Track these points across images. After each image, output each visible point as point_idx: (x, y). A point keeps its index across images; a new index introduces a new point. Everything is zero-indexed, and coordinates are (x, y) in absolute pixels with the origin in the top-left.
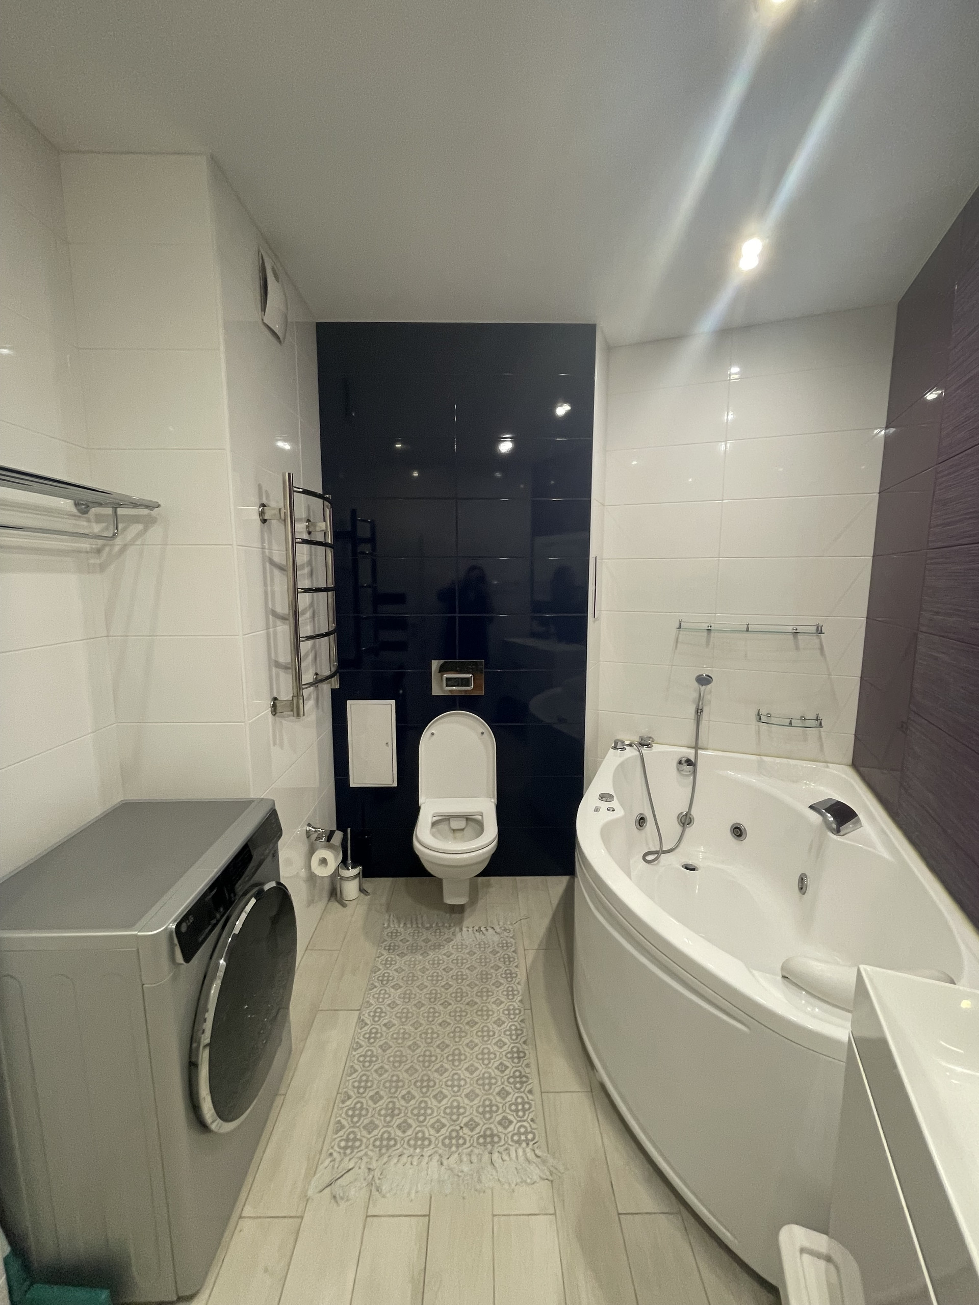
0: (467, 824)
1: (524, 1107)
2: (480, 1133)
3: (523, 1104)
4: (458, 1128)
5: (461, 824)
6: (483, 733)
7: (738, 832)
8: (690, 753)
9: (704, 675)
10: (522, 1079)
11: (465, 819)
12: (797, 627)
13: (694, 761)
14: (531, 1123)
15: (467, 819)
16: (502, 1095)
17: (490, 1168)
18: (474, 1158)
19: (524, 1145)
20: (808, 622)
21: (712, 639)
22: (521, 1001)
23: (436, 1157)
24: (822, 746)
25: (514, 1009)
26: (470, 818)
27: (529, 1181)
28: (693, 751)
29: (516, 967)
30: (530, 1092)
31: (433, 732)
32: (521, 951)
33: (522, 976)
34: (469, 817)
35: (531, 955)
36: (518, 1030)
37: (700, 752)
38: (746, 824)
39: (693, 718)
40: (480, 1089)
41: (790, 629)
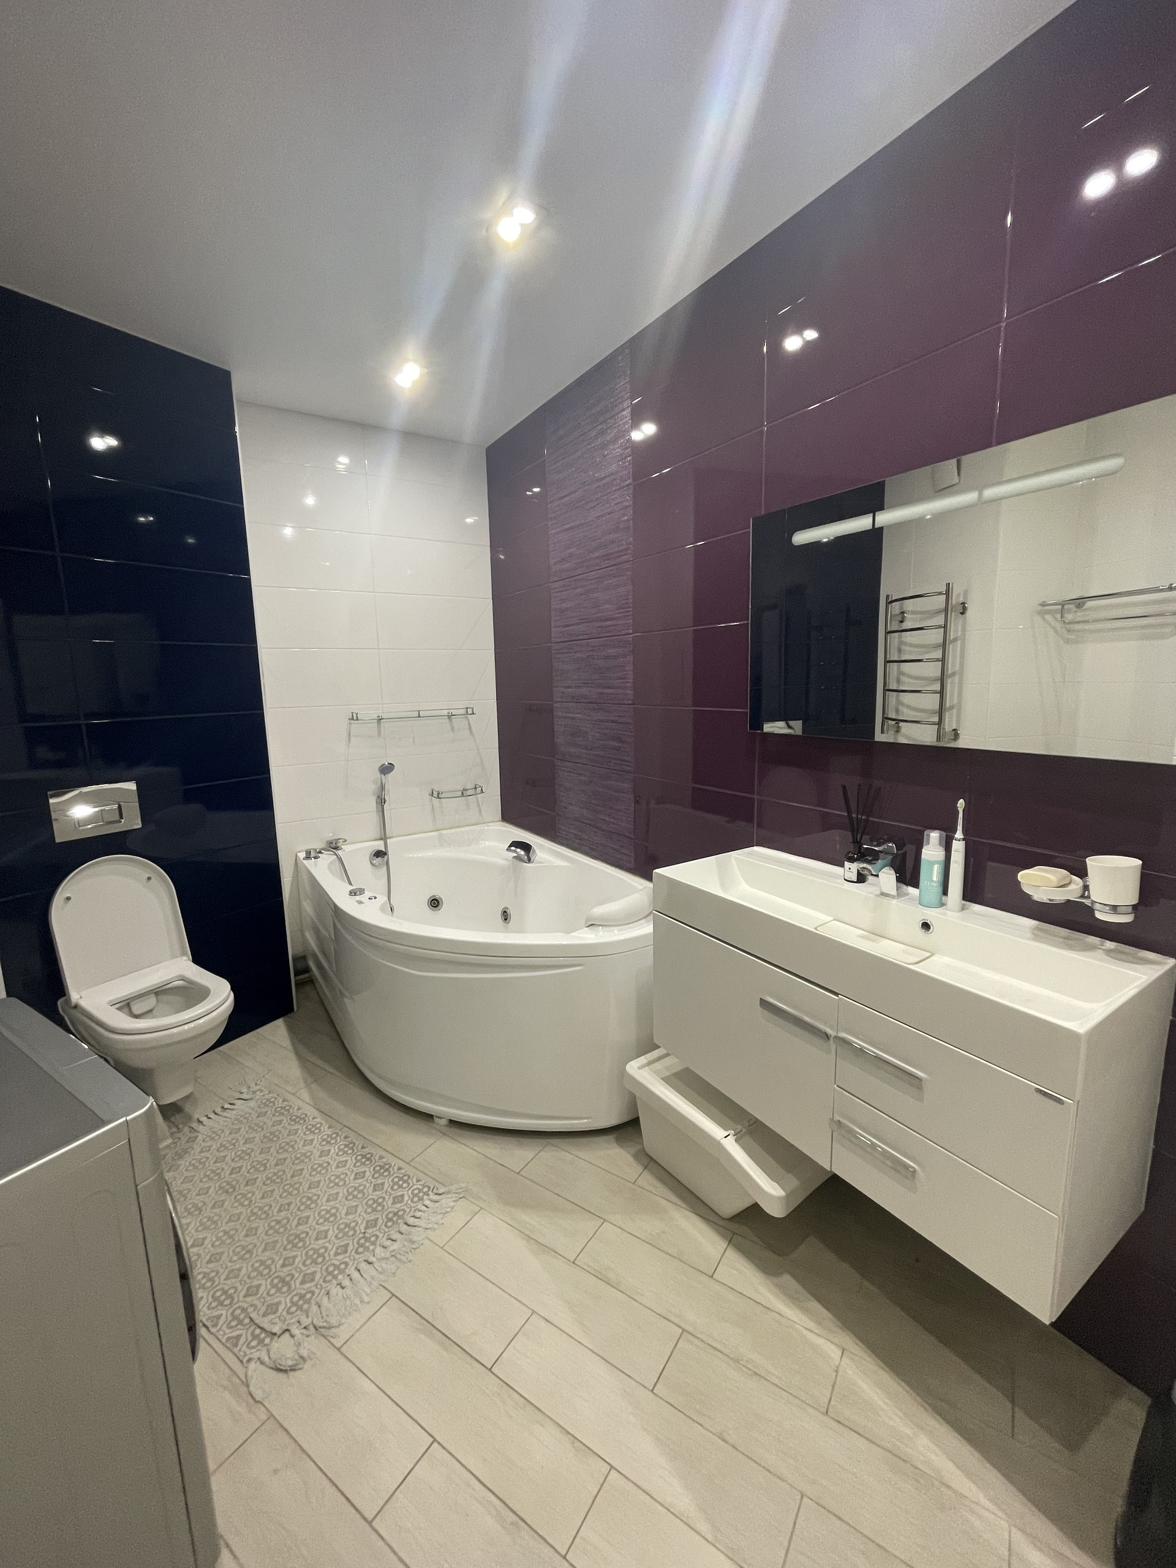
0: (158, 1001)
1: (405, 1179)
2: (383, 1221)
3: (401, 1179)
4: (362, 1235)
5: (152, 1001)
6: (149, 879)
7: (435, 903)
8: (380, 845)
9: (387, 763)
10: (385, 1168)
11: (153, 995)
12: (452, 711)
13: (384, 850)
14: (419, 1183)
15: (155, 993)
16: (377, 1189)
17: (413, 1230)
18: (396, 1236)
19: (425, 1197)
20: (458, 706)
21: (382, 729)
22: (330, 1127)
23: (363, 1266)
24: (480, 811)
25: (329, 1136)
26: (158, 992)
27: (449, 1210)
28: (382, 842)
29: (299, 1109)
30: (399, 1169)
31: (68, 895)
32: (289, 1097)
33: (311, 1111)
34: (158, 990)
35: (305, 1095)
36: (349, 1145)
37: (388, 841)
38: (438, 894)
39: (375, 810)
40: (355, 1201)
41: (445, 712)
